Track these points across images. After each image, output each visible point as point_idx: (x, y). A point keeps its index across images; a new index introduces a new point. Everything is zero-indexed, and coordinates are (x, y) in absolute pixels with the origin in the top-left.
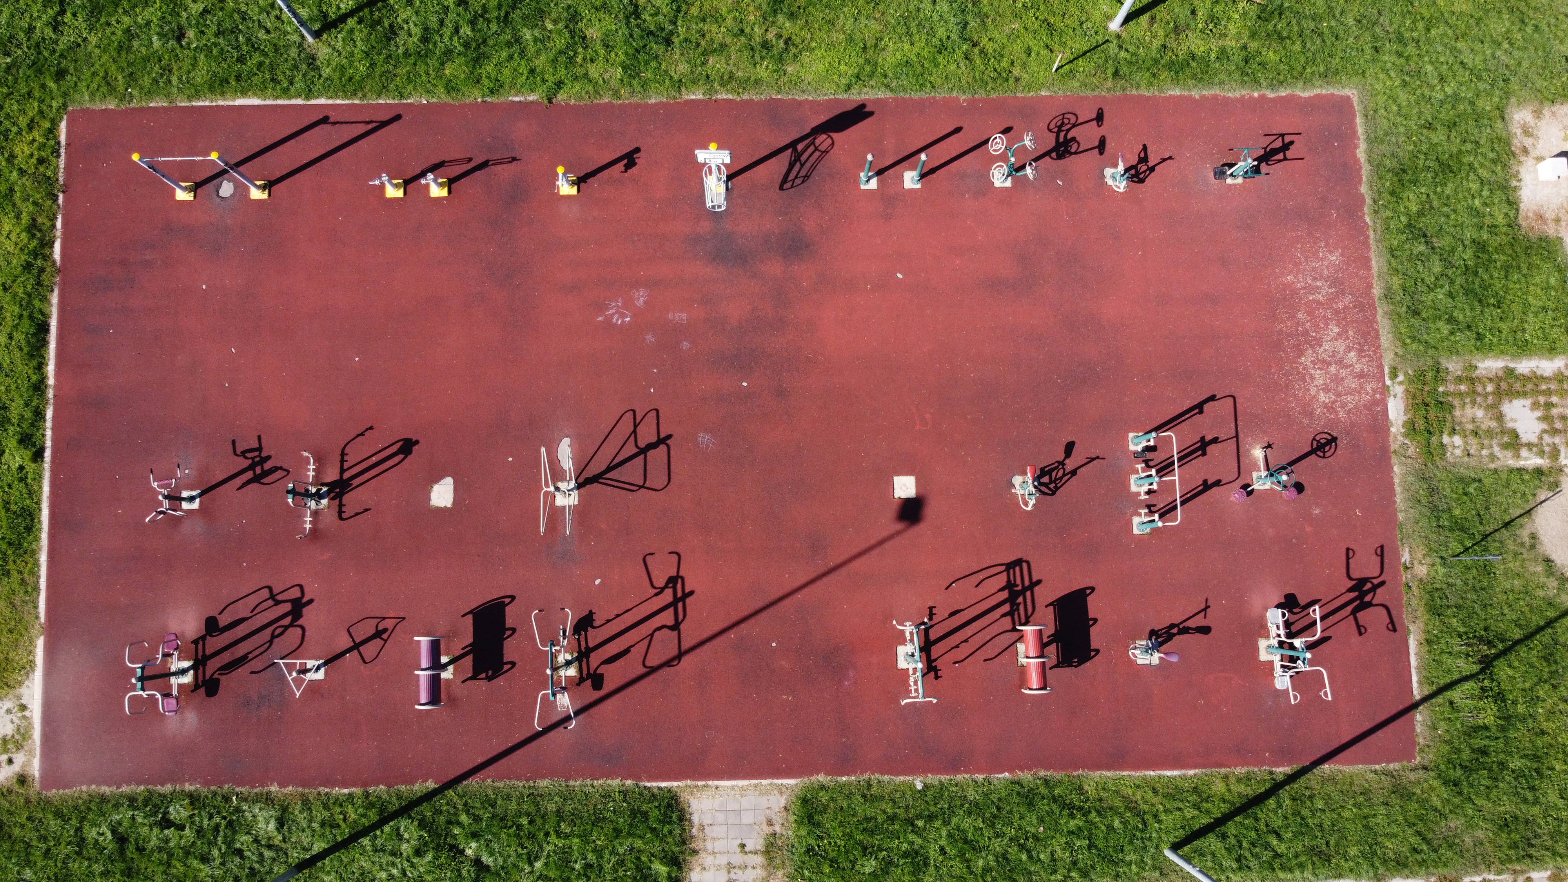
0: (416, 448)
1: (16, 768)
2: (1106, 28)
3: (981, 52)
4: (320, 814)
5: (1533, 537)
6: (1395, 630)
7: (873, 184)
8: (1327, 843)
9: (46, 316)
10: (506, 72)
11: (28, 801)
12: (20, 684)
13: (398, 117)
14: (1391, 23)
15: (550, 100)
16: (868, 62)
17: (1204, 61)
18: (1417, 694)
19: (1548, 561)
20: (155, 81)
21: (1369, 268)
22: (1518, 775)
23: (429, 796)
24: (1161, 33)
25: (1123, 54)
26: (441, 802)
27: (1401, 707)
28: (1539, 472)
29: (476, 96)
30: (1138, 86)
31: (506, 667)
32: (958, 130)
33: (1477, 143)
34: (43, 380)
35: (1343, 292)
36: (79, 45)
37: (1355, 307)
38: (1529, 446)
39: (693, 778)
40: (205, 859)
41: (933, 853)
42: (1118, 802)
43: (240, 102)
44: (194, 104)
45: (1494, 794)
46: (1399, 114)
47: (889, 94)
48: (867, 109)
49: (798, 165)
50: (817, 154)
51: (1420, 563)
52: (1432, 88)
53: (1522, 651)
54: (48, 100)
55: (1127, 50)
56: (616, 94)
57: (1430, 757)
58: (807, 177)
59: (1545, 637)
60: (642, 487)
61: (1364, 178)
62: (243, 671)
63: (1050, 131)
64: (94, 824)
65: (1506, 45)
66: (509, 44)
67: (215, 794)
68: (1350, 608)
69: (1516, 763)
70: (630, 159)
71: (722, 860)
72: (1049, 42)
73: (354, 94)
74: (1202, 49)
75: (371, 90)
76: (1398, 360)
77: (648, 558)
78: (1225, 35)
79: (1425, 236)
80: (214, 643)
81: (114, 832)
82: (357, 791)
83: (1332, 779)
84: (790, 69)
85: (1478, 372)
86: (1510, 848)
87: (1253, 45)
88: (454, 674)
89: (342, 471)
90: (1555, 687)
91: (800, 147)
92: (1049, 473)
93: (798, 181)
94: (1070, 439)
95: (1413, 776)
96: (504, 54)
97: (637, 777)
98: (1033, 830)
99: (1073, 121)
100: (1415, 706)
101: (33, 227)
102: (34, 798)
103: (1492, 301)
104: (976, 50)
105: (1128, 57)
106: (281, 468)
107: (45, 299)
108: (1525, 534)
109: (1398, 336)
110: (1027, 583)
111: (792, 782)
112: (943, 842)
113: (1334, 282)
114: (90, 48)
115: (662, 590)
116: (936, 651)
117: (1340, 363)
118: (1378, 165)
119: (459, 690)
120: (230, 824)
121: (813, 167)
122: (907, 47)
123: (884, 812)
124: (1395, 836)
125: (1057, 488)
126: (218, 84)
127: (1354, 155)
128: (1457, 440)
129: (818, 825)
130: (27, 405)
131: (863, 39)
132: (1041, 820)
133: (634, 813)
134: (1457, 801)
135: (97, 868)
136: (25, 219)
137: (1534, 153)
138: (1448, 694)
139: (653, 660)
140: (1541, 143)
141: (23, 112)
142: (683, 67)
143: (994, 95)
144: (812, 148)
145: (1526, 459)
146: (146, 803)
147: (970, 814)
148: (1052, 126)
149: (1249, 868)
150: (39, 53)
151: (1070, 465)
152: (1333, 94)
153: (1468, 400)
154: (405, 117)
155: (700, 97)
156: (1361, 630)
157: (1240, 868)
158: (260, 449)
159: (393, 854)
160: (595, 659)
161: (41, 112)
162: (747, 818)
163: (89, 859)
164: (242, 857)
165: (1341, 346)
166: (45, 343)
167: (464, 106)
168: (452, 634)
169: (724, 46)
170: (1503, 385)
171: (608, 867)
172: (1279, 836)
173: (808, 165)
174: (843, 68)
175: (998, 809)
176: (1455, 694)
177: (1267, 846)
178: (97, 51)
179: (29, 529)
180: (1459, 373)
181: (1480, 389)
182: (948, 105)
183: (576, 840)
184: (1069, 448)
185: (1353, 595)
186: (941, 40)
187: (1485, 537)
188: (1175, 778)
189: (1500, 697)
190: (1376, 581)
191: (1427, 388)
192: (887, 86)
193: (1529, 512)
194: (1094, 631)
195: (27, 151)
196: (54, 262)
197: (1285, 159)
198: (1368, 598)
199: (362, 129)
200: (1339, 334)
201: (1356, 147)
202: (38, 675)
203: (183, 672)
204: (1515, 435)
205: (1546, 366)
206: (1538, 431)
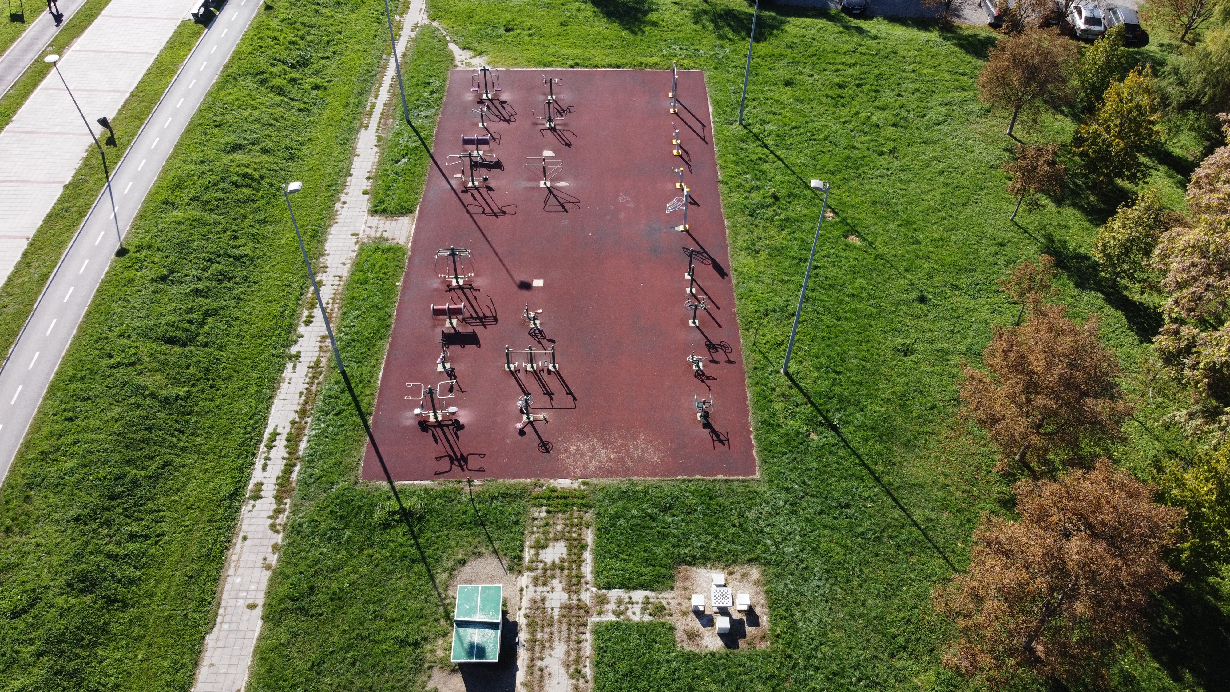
0: (568, 147)
1: (460, 65)
4: (427, 125)
5: (480, 554)
6: (436, 474)
7: (687, 277)
9: (623, 68)
10: (730, 170)
11: (447, 67)
12: (489, 65)
13: (707, 143)
15: (719, 182)
16: (750, 278)
17: (768, 407)
18: (398, 484)
19: (463, 562)
20: (716, 89)
21: (650, 476)
22: (340, 531)
23: (428, 150)
24: (783, 390)
26: (424, 153)
27: (391, 475)
28: (520, 558)
29: (719, 162)
30: (750, 378)
31: (475, 169)
32: (718, 308)
33: (733, 542)
34: (600, 68)
35: (635, 461)
37: (626, 467)
38: (537, 555)
39: (418, 219)
41: (366, 286)
42: (371, 353)
43: (710, 107)
44: (708, 97)
46: (747, 499)
47: (734, 284)
48: (725, 277)
49: (695, 253)
50: (701, 260)
51: (472, 489)
53: (411, 542)
56: (724, 200)
57: (361, 486)
58: (690, 256)
59: (416, 557)
61: (705, 477)
62: (485, 108)
63: (721, 342)
64: (436, 78)
66: (743, 171)
67: (441, 103)
68: (452, 454)
71: (381, 225)
72: (770, 344)
73: (716, 133)
74: (775, 406)
75: (718, 137)
76: (594, 485)
77: (515, 206)
80: (496, 103)
83: (359, 441)
84: (743, 252)
85: (585, 529)
86: (300, 523)
87: (782, 430)
89: (560, 131)
90: (387, 559)
91: (704, 254)
93: (688, 253)
94: (556, 340)
95: (352, 477)
96: (739, 170)
97: (422, 202)
98: (367, 320)
99: (728, 351)
100: (391, 482)
104: (762, 315)
107: (629, 67)
108: (482, 549)
109: (608, 487)
110: (486, 323)
111: (409, 246)
113: (641, 459)
114: (727, 74)
115: (500, 209)
116: (458, 291)
117: (592, 458)
118: (714, 485)
120: (428, 106)
122: (760, 291)
123: (389, 272)
126: (717, 102)
127: (719, 473)
128: (543, 514)
129: (388, 252)
130: (591, 64)
131: (762, 277)
132: (371, 323)
133: (408, 200)
134: (332, 497)
137: (730, 578)
138: (394, 498)
139: (470, 207)
140: (738, 584)
141: (700, 61)
142: (740, 220)
143: (738, 322)
144: (704, 258)
145: (529, 552)
146: (441, 89)
147: (380, 299)
148: (724, 343)
149: (324, 402)
151: (544, 341)
152: (755, 465)
153: (568, 522)
154: (707, 145)
155: (726, 224)
156: (438, 458)
157: (324, 398)
158: (569, 112)
159: (408, 141)
160: (474, 191)
161: (700, 64)
162: (396, 233)
163: (424, 77)
164: (416, 108)
165: (603, 459)
166: (613, 68)
167: (714, 159)
169: (752, 232)
170: (575, 543)
171: (387, 193)
173: (696, 256)
174: (746, 269)
175: (380, 309)
177: (333, 409)
179: (545, 66)
180: (585, 519)
181: (574, 529)
182: (731, 305)
185: (459, 456)
186: (765, 303)
187: (483, 524)
188: (378, 375)
189: (386, 526)
190: (465, 467)
191: (576, 500)
192: (738, 284)
193: (495, 552)
194: (458, 346)
195: (685, 62)
196: (643, 69)
197: (714, 441)
198: (456, 463)
199: (702, 135)
200: (609, 458)
201: (724, 475)
203: (487, 96)
204: (544, 547)
205: (587, 569)
206: (546, 560)
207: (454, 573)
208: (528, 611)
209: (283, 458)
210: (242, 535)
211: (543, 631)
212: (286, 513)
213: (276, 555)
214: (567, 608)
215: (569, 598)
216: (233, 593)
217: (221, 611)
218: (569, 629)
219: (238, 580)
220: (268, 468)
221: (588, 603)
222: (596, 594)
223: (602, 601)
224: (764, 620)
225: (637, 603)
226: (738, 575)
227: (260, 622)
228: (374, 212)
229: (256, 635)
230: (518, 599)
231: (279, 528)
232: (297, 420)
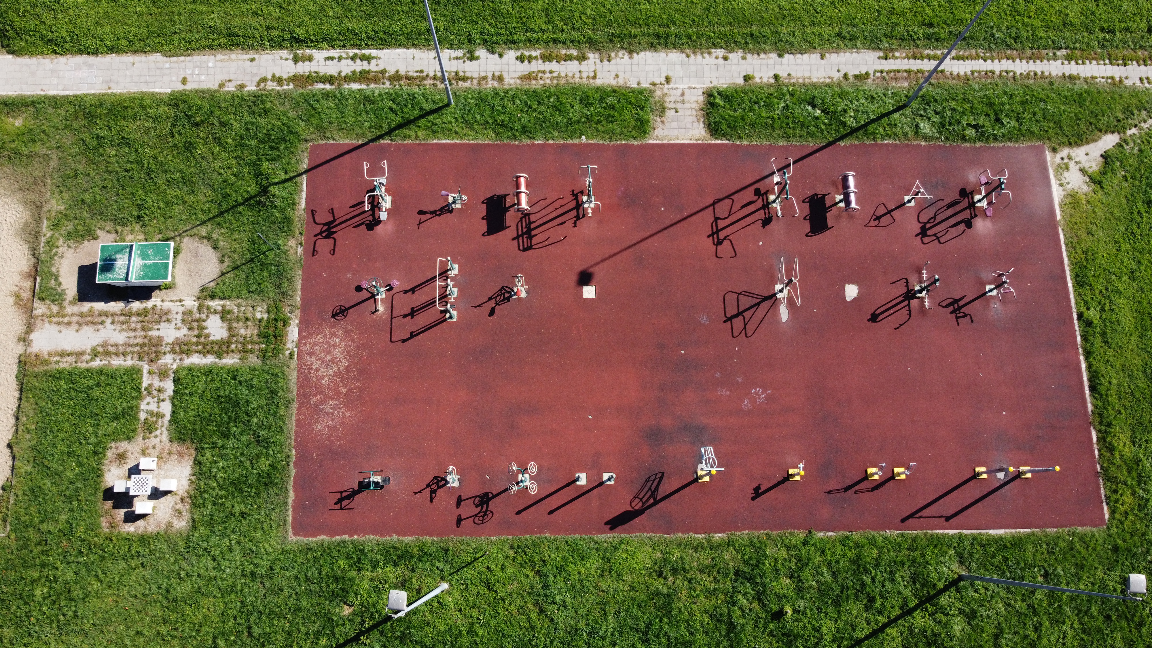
0: (869, 317)
1: (1058, 156)
2: (451, 585)
3: (534, 567)
4: (898, 130)
5: (222, 261)
6: (312, 211)
7: (606, 476)
8: (364, 105)
9: (1092, 396)
10: (839, 551)
11: (1049, 139)
12: (1064, 197)
13: (903, 520)
14: (258, 589)
15: (810, 532)
16: (609, 560)
17: (388, 560)
18: (304, 178)
19: (215, 248)
20: (1056, 544)
21: (298, 421)
22: (255, 137)
23: (842, 138)
24: (414, 581)
25: (441, 566)
26: (835, 134)
27: (315, 171)
28: (212, 297)
29: (857, 536)
30: (432, 543)
31: (807, 200)
32: (551, 512)
33: (214, 504)
34: (1087, 359)
35: (316, 405)
36: (1108, 569)
37: (310, 396)
38: (215, 312)
39: (704, 144)
40: (954, 110)
41: (577, 106)
42: (476, 127)
43: (1002, 532)
44: (1029, 530)
45: (270, 126)
46: (262, 522)
47: (595, 537)
48: (609, 526)
49: (653, 489)
50: (641, 496)
51: (292, 247)
52: (238, 543)
53: (240, 200)
54: (1120, 531)
55: (438, 568)
56: (769, 536)
57: (302, 146)
58: (647, 481)
59: (225, 206)
60: (740, 294)
61: (292, 479)
62: (948, 201)
63: (492, 512)
64: (1014, 127)
65: (183, 574)
66: (839, 570)
67: (954, 141)
68: (337, 222)
69: (253, 143)
70: (758, 493)
71: (687, 105)
72: (488, 574)
73: (932, 536)
74: (388, 569)
75: (922, 539)
76: (288, 363)
77: (733, 255)
78: (372, 580)
79: (258, 442)
80: (966, 214)
81: (1002, 124)
82: (879, 141)
83: (358, 135)
84: (659, 555)
85: (239, 356)
86: (265, 101)
87: (353, 573)
88: (835, 198)
89: (909, 305)
90: (225, 181)
91: (651, 501)
92: (504, 299)
93: (652, 478)
94: (492, 318)
95: (314, 136)
96: (841, 564)
97: (733, 145)
98: (524, 115)
99: (476, 519)
100: (306, 171)
101: (1111, 449)
102: (1047, 141)
103: (223, 400)
104: (538, 568)
105: (437, 563)
106: (943, 307)
107: (1096, 406)
108: (227, 262)
109: (285, 378)
110: (521, 239)
111: (651, 141)
112: (571, 110)
113: (320, 412)
114: (1101, 567)
115: (725, 238)
116: (573, 204)
117: (323, 361)
118: (281, 488)
119: (831, 189)
120: (943, 126)
121: (643, 487)
122: (583, 571)
123: (602, 126)
124: (328, 108)
125: (501, 290)
126: (1017, 543)
127: (296, 495)
128: (258, 316)
129: (637, 120)
130: (1092, 344)
131: (611, 576)
132: (519, 119)
133: (735, 128)
134: (291, 124)
135: (1007, 107)
136: (1117, 456)
137: (177, 498)
138: (287, 177)
139: (728, 202)
140: (171, 506)
141: (1133, 523)
142: (727, 556)
143: (527, 536)
144: (644, 500)
145: (219, 305)
146: (988, 138)
147: (557, 123)
148: (490, 515)
149: (409, 94)
150: (1131, 563)
151: (492, 303)
152: (305, 537)
153: (248, 339)
154: (898, 521)
155: (715, 535)
156: (332, 211)
157: (414, 94)
158: (957, 318)
159: (858, 111)
160: (759, 203)
161: (1122, 523)
162: (674, 125)
163: (1013, 111)
164: (935, 111)
165: (322, 372)
166: (1090, 380)
167: (863, 529)
168: (839, 217)
169: (702, 571)
170: (225, 348)
171: (747, 102)
172: (391, 109)
173: (646, 489)
174: (624, 556)
175: (542, 125)
176: (283, 176)
177: (398, 104)
178: (1096, 565)
179: (1077, 276)
180: (251, 355)
181: (240, 346)
182: (556, 530)
183: (764, 115)
184: (492, 313)
185: (334, 230)
186: (560, 574)
187: (251, 261)
188: (445, 139)
189: (258, 175)
190: (320, 237)
191: (273, 346)
192: (596, 542)
193: (223, 274)
194: (484, 213)
195: (1124, 497)
196: (1095, 428)
197: (341, 493)
198: (325, 228)
199: (924, 513)
200: (322, 379)
201: (294, 501)
202: (1056, 201)
203: (980, 201)
204: (223, 319)
205: (196, 360)
206: (208, 321)
207: (205, 240)
208: (159, 308)
209: (340, 72)
210: (256, 57)
211: (138, 322)
212: (277, 88)
213: (234, 89)
214: (159, 342)
215: (167, 344)
216: (198, 63)
217: (182, 58)
218: (137, 345)
219: (210, 65)
220: (329, 62)
221: (161, 362)
222: (169, 369)
223: (163, 374)
224: (130, 528)
225: (158, 407)
226: (180, 506)
227: (169, 91)
228: (709, 94)
229: (157, 90)
230: (173, 299)
231: (262, 85)
232: (387, 75)
